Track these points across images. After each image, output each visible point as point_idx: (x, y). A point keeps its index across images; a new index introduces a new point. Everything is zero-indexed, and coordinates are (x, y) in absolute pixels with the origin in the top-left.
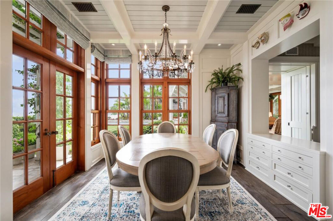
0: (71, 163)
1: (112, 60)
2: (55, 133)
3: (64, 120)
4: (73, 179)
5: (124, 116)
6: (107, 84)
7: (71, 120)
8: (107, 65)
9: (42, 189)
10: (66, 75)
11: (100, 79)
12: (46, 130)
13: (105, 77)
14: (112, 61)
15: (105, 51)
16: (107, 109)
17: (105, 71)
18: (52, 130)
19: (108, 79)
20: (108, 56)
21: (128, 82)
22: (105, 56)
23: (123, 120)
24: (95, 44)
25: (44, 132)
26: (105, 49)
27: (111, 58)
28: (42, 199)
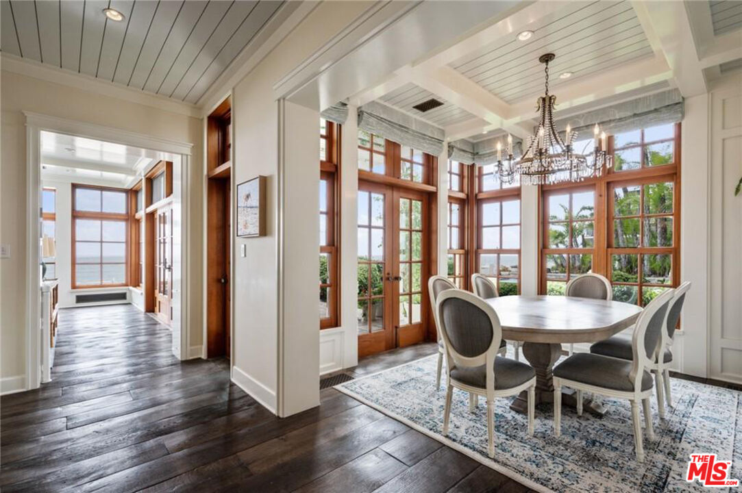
0: (419, 325)
1: (485, 159)
2: (397, 278)
3: (410, 262)
4: (419, 347)
5: (562, 265)
6: (479, 202)
7: (420, 264)
8: (480, 169)
9: (383, 344)
10: (413, 202)
11: (468, 195)
12: (388, 274)
13: (476, 190)
14: (486, 161)
15: (474, 145)
17: (476, 180)
18: (395, 275)
19: (481, 194)
20: (480, 153)
21: (516, 194)
22: (475, 155)
23: (559, 274)
24: (455, 142)
25: (387, 276)
26: (475, 141)
27: (484, 154)
28: (383, 354)
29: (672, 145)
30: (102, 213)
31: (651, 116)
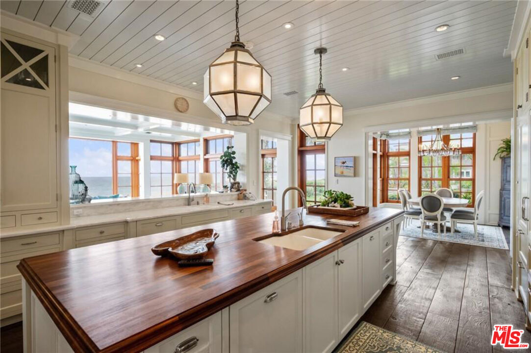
1: (393, 138)
6: (388, 156)
8: (388, 141)
11: (383, 153)
13: (387, 151)
16: (388, 177)
17: (387, 147)
19: (389, 153)
21: (408, 154)
29: (472, 140)
30: (161, 156)
31: (466, 130)
